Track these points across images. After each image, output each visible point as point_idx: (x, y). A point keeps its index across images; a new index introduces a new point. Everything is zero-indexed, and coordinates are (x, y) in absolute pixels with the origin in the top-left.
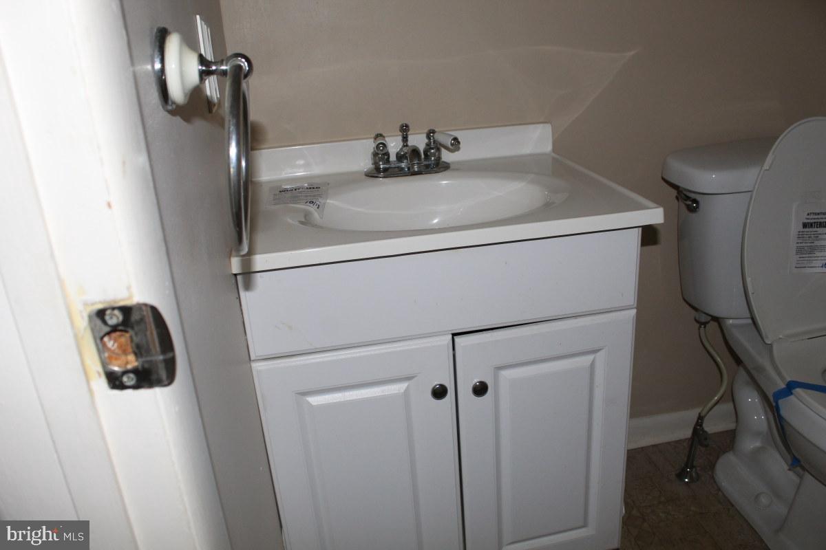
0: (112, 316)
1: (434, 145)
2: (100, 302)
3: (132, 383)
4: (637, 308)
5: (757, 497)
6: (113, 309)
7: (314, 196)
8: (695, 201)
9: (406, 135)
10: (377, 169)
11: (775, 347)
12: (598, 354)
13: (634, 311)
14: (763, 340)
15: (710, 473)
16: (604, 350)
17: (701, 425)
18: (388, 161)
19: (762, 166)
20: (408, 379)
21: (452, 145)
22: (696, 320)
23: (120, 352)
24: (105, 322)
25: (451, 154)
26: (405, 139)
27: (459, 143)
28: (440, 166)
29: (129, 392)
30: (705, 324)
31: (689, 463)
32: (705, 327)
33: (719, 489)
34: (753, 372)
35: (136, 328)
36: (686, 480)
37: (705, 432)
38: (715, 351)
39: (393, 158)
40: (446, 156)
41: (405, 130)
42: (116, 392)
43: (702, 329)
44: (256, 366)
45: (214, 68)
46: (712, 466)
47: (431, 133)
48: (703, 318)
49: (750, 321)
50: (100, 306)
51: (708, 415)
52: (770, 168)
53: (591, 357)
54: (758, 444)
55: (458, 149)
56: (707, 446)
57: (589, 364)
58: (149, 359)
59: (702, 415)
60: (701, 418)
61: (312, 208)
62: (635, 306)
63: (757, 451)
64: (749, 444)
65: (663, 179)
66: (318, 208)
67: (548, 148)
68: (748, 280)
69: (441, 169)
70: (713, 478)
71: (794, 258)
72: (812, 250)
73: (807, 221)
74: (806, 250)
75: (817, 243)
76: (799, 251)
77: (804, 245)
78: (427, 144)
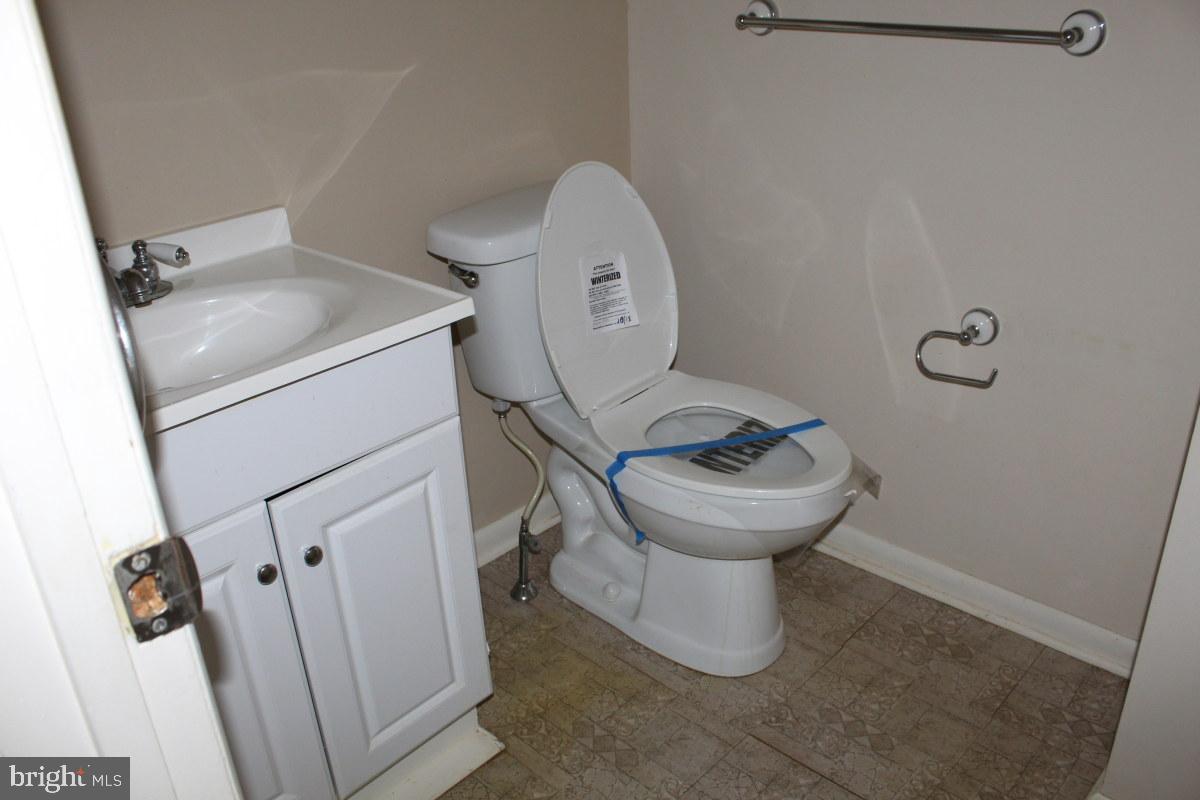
0: (139, 561)
1: (144, 264)
2: (127, 550)
3: (162, 628)
4: (459, 414)
5: (605, 589)
6: (140, 553)
8: (472, 274)
9: (104, 253)
11: (593, 420)
12: (429, 477)
13: (458, 418)
14: (578, 416)
15: (547, 582)
17: (527, 531)
19: (541, 225)
20: (224, 571)
21: (177, 258)
22: (494, 411)
23: (139, 600)
24: (132, 571)
25: (175, 269)
27: (186, 253)
28: (159, 289)
29: (160, 639)
30: (505, 413)
31: (523, 578)
32: (505, 417)
33: (562, 597)
34: (575, 453)
35: (165, 566)
36: (524, 598)
37: (531, 536)
38: (521, 441)
40: (166, 272)
41: (101, 247)
42: (146, 644)
43: (503, 420)
46: (547, 574)
47: (138, 247)
48: (502, 407)
49: (561, 395)
50: (126, 555)
51: (533, 517)
52: (550, 225)
53: (421, 485)
54: (589, 533)
55: (184, 262)
56: (535, 553)
57: (422, 491)
58: (180, 595)
59: (525, 518)
60: (525, 523)
62: (457, 412)
63: (592, 540)
64: (578, 536)
65: (429, 253)
67: (287, 239)
68: (552, 354)
69: (162, 293)
70: (550, 586)
71: (590, 319)
72: (605, 306)
73: (595, 276)
74: (600, 308)
75: (609, 298)
76: (594, 310)
77: (597, 302)
78: (135, 261)
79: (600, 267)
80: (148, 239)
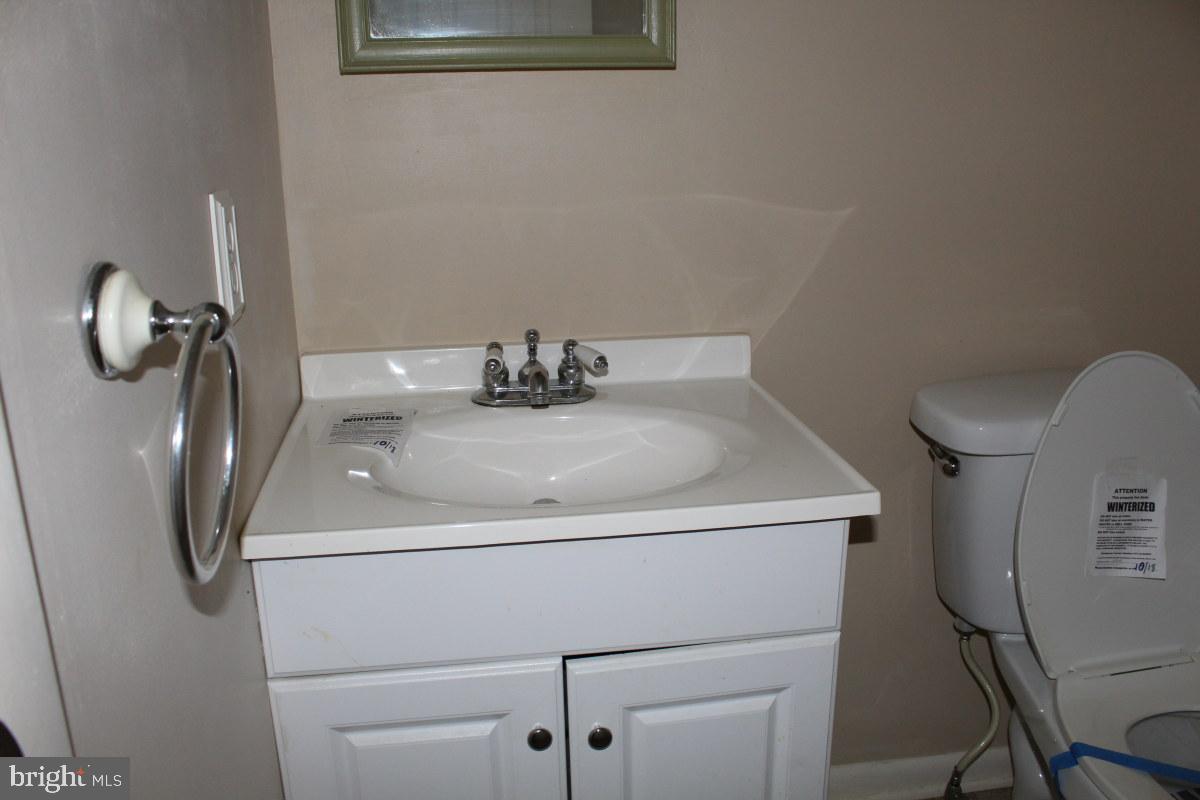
1: (571, 365)
4: (841, 630)
7: (390, 432)
8: (953, 461)
9: (535, 346)
10: (491, 394)
11: (1061, 685)
12: (783, 693)
13: (837, 635)
14: (1046, 674)
16: (789, 690)
18: (505, 382)
19: (1049, 420)
20: (498, 716)
21: (596, 366)
22: (955, 627)
25: (596, 379)
26: (532, 351)
27: (606, 364)
28: (580, 394)
30: (968, 635)
32: (968, 639)
39: (513, 377)
40: (589, 379)
41: (532, 338)
43: (964, 641)
44: (275, 687)
45: (171, 320)
47: (569, 345)
48: (966, 628)
51: (967, 772)
52: (1060, 422)
53: (770, 698)
55: (605, 373)
57: (768, 707)
60: (957, 775)
61: (382, 453)
62: (839, 627)
65: (912, 427)
66: (393, 451)
67: (742, 368)
68: (1023, 584)
69: (581, 399)
71: (1093, 554)
72: (1121, 543)
73: (1115, 501)
74: (1113, 543)
75: (1128, 533)
76: (1102, 543)
77: (1109, 535)
78: (564, 362)
79: (1127, 491)
80: (582, 340)
